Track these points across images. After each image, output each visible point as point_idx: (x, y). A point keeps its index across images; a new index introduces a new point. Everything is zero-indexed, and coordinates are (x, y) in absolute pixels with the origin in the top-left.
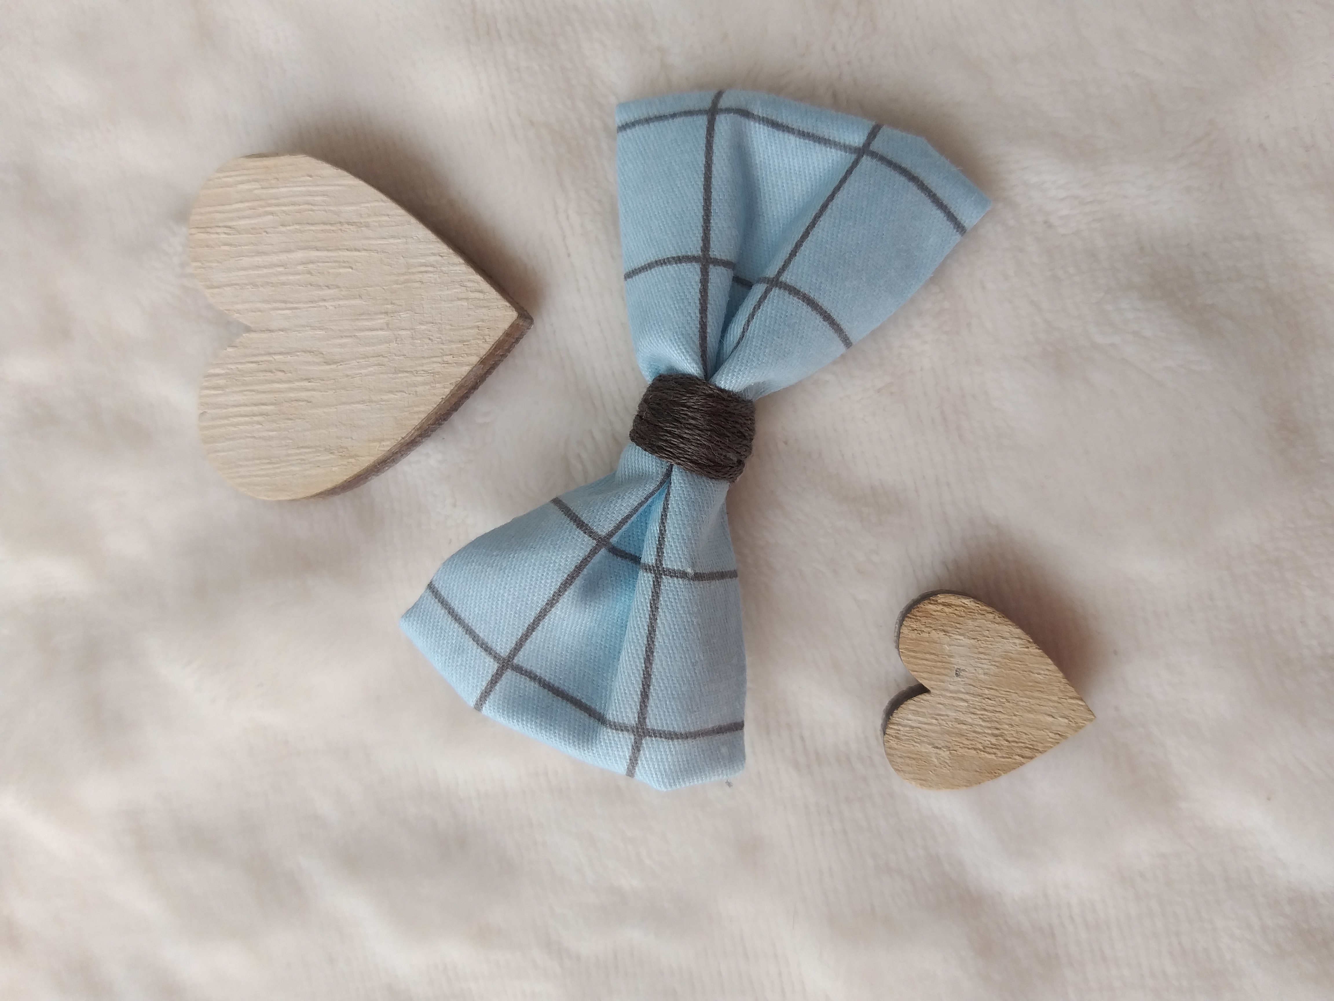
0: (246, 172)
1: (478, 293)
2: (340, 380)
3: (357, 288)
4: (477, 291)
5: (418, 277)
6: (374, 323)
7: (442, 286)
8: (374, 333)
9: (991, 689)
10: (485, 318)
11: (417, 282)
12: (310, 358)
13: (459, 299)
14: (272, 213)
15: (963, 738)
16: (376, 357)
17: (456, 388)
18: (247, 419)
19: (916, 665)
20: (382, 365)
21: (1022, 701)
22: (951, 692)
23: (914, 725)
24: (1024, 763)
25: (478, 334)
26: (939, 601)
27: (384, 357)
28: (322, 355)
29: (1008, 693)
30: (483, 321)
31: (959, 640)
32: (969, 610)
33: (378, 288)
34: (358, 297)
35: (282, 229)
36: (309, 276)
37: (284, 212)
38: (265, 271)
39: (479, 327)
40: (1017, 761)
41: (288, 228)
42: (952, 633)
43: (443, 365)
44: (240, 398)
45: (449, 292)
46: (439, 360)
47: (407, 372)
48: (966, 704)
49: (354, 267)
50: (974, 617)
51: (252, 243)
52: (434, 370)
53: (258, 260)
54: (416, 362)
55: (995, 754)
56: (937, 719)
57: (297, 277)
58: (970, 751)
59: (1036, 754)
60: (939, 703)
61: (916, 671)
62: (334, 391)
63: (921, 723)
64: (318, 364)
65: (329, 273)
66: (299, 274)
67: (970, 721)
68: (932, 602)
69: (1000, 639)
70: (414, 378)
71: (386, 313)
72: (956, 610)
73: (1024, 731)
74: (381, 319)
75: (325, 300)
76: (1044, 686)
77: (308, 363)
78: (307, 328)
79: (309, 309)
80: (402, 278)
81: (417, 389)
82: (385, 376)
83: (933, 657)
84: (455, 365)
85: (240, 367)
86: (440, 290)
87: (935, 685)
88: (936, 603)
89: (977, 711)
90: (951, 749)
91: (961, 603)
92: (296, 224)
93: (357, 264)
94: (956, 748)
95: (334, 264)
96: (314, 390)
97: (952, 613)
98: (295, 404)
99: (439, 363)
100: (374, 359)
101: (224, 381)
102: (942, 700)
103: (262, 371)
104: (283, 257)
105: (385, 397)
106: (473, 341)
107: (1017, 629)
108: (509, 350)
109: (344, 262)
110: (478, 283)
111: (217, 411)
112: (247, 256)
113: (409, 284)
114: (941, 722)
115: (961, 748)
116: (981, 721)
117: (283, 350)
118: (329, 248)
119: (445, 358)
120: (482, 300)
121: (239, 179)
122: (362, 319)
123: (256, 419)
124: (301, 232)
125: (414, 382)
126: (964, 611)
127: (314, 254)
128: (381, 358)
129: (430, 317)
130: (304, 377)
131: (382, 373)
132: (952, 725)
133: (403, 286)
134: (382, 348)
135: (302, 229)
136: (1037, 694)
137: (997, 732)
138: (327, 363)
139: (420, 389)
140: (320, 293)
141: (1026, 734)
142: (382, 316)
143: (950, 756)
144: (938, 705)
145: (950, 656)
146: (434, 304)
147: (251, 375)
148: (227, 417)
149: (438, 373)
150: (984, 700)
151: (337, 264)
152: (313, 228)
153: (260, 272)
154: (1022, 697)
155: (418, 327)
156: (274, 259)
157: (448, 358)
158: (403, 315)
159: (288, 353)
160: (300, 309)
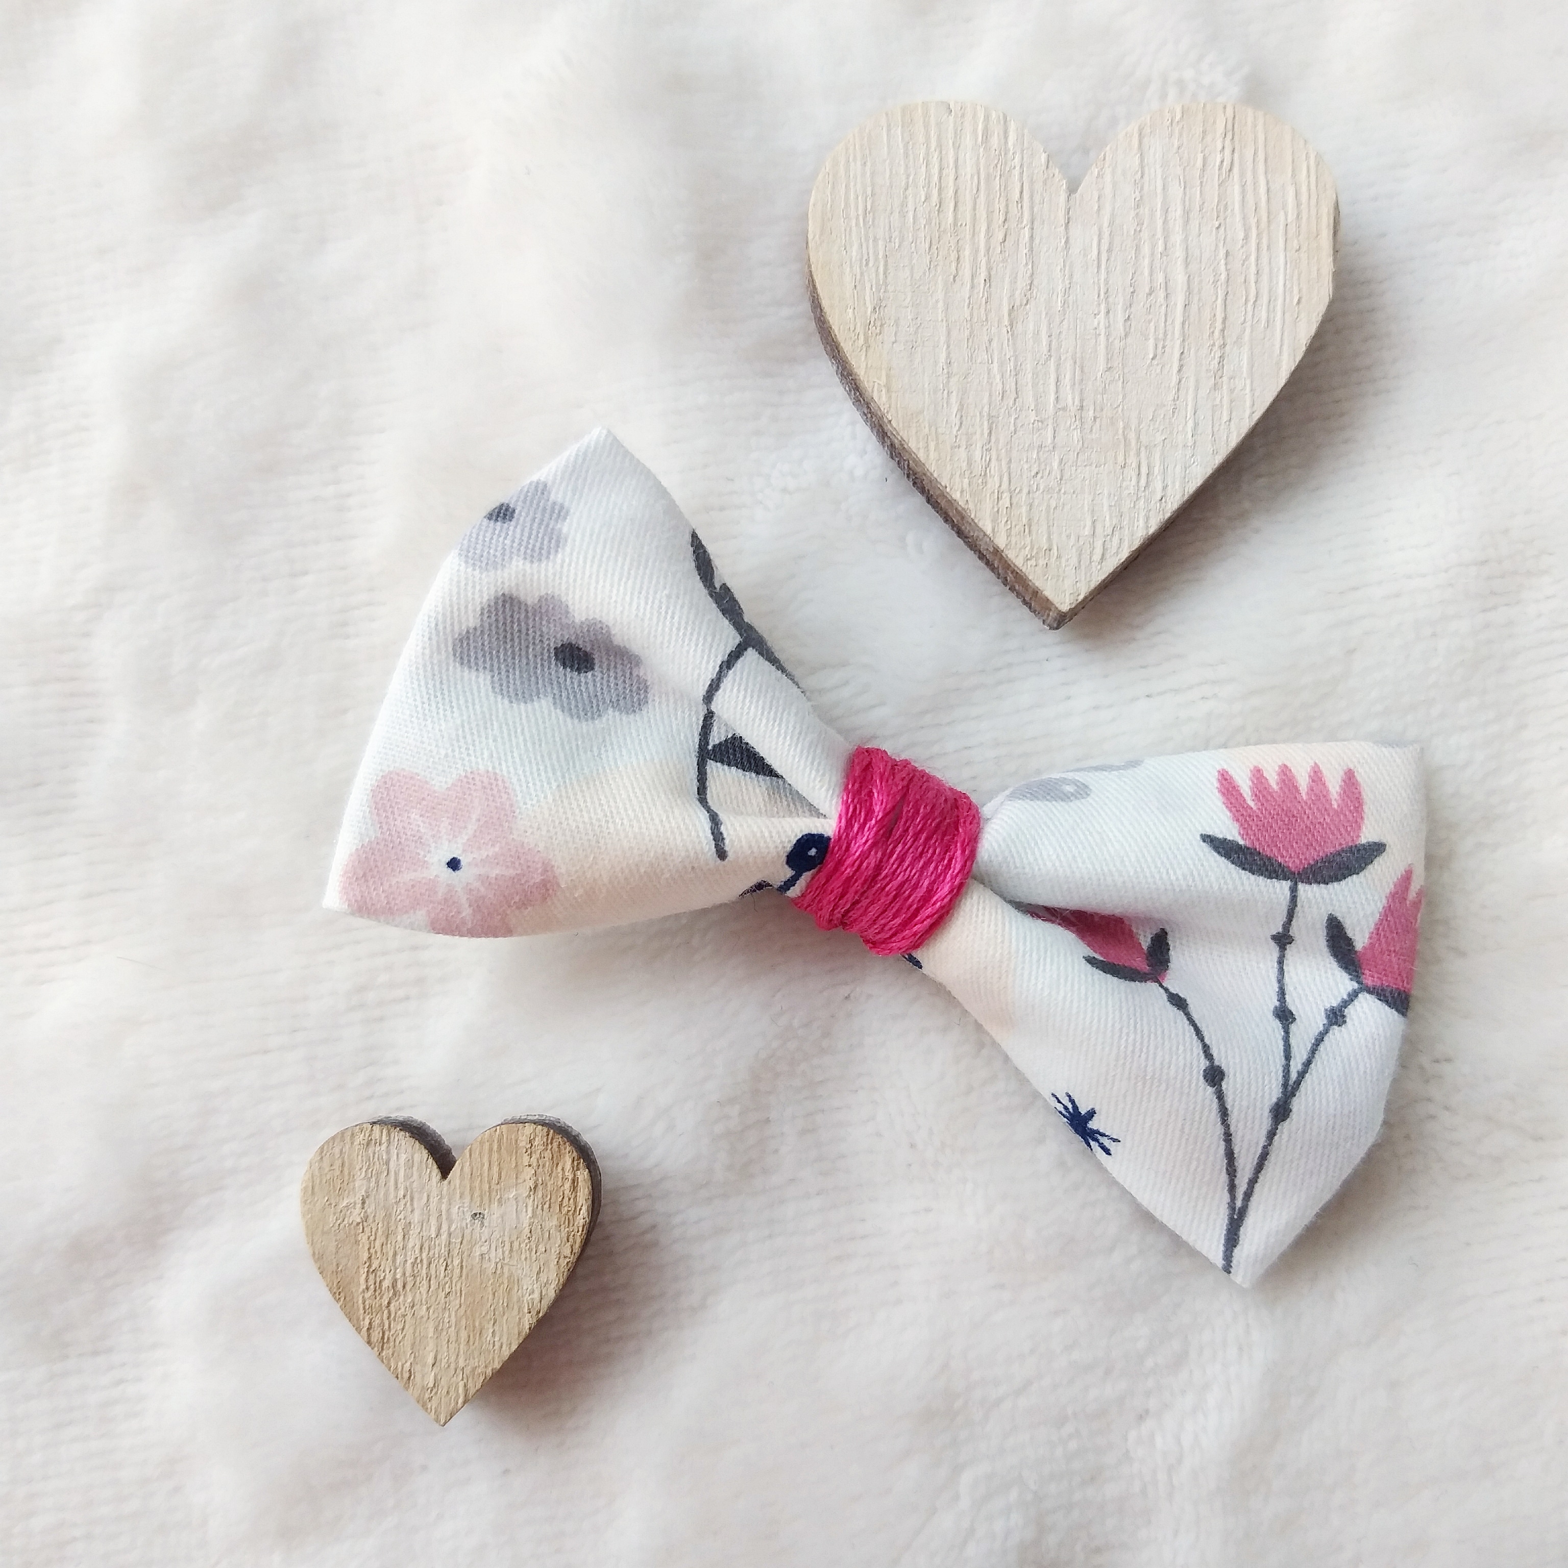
0: (1313, 201)
1: (1101, 553)
2: (985, 329)
3: (1122, 365)
4: (1105, 549)
5: (1132, 460)
6: (1068, 387)
7: (1116, 498)
8: (1052, 387)
9: (462, 1267)
10: (1063, 560)
11: (1125, 459)
12: (1022, 284)
13: (1094, 522)
14: (1246, 238)
15: (383, 1239)
16: (1017, 389)
17: (960, 509)
18: (936, 178)
19: (480, 1153)
20: (1003, 396)
21: (450, 1317)
22: (448, 1210)
23: (392, 1165)
24: (359, 1333)
25: (1039, 548)
26: (579, 1172)
27: (1015, 400)
28: (1025, 302)
29: (458, 1294)
30: (1059, 557)
31: (526, 1211)
32: (571, 1218)
33: (1121, 397)
34: (1109, 366)
35: (1222, 253)
36: (1147, 290)
37: (1247, 258)
38: (1160, 223)
39: (1050, 550)
40: (362, 1323)
41: (1223, 262)
42: (534, 1200)
43: (996, 491)
44: (968, 170)
45: (1106, 508)
46: (1005, 486)
47: (990, 433)
48: (433, 1236)
49: (1155, 362)
50: (562, 1227)
51: (1203, 203)
52: (990, 476)
53: (1177, 212)
54: (1003, 451)
55: (367, 1288)
56: (404, 1196)
57: (1146, 272)
58: (367, 1251)
59: (376, 1349)
60: (428, 1196)
61: (470, 1155)
62: (969, 319)
63: (396, 1174)
64: (1012, 296)
65: (1150, 321)
66: (1151, 275)
67: (410, 1245)
68: (575, 1163)
69: (536, 1270)
70: (979, 445)
71: (1082, 407)
72: (569, 1199)
73: (407, 1327)
74: (1073, 399)
75: (1108, 312)
76: (476, 1344)
77: (1014, 281)
78: (1067, 282)
79: (1096, 288)
80: (1132, 436)
81: (962, 449)
82: (986, 400)
83: (496, 1176)
84: (996, 509)
85: (1016, 172)
86: (1110, 495)
87: (455, 1186)
88: (575, 1169)
89: (427, 1253)
90: (365, 1223)
91: (580, 1205)
92: (1228, 275)
93: (1160, 366)
94: (367, 1230)
95: (1161, 331)
96: (972, 287)
97: (563, 1194)
98: (953, 256)
99: (1000, 486)
100: (1013, 384)
101: (995, 146)
102: (434, 1201)
103: (1007, 206)
104: (1178, 253)
105: (954, 399)
106: (1028, 540)
107: (553, 1291)
108: (1012, 589)
109: (1164, 347)
110: (1117, 553)
111: (951, 134)
112: (1185, 193)
113: (1122, 446)
114: (402, 1202)
115: (369, 1238)
116: (412, 1260)
117: (1037, 241)
118: (1187, 327)
119: (1006, 496)
120: (1091, 559)
121: (1304, 189)
122: (1075, 369)
123: (935, 192)
124: (1215, 282)
125: (974, 446)
126: (569, 1211)
127: (1179, 299)
128: (1014, 395)
129: (1071, 475)
130: (993, 273)
131: (990, 395)
132: (400, 1219)
133: (1121, 437)
134: (1028, 398)
135: (1219, 283)
136: (463, 1335)
137: (400, 1285)
138: (1012, 309)
139: (962, 453)
140: (1120, 307)
141: (403, 1329)
142: (1077, 402)
143: (355, 1223)
144: (425, 1195)
145: (500, 1201)
146: (1090, 484)
147: (1003, 188)
148: (940, 145)
149: (985, 483)
150: (445, 1260)
151: (1161, 336)
152: (1220, 301)
153: (1158, 213)
154: (456, 1315)
155: (1056, 457)
156: (1177, 238)
157: (1005, 501)
158: (1076, 435)
159: (1031, 249)
160: (1098, 272)
